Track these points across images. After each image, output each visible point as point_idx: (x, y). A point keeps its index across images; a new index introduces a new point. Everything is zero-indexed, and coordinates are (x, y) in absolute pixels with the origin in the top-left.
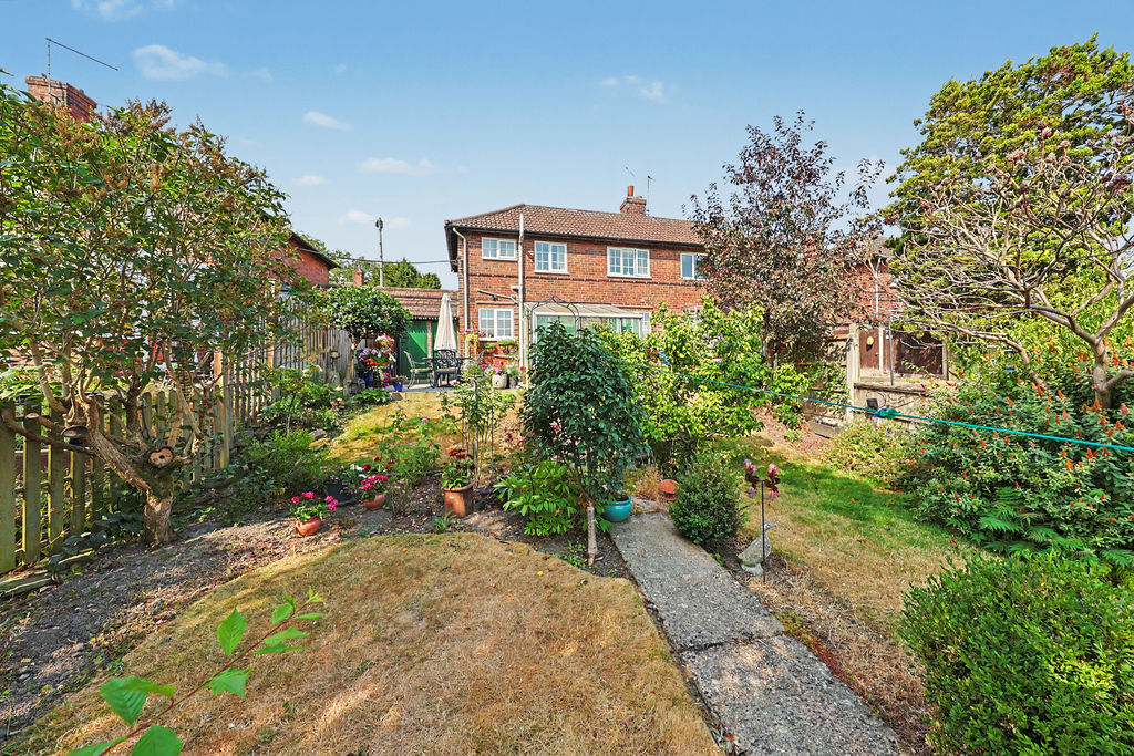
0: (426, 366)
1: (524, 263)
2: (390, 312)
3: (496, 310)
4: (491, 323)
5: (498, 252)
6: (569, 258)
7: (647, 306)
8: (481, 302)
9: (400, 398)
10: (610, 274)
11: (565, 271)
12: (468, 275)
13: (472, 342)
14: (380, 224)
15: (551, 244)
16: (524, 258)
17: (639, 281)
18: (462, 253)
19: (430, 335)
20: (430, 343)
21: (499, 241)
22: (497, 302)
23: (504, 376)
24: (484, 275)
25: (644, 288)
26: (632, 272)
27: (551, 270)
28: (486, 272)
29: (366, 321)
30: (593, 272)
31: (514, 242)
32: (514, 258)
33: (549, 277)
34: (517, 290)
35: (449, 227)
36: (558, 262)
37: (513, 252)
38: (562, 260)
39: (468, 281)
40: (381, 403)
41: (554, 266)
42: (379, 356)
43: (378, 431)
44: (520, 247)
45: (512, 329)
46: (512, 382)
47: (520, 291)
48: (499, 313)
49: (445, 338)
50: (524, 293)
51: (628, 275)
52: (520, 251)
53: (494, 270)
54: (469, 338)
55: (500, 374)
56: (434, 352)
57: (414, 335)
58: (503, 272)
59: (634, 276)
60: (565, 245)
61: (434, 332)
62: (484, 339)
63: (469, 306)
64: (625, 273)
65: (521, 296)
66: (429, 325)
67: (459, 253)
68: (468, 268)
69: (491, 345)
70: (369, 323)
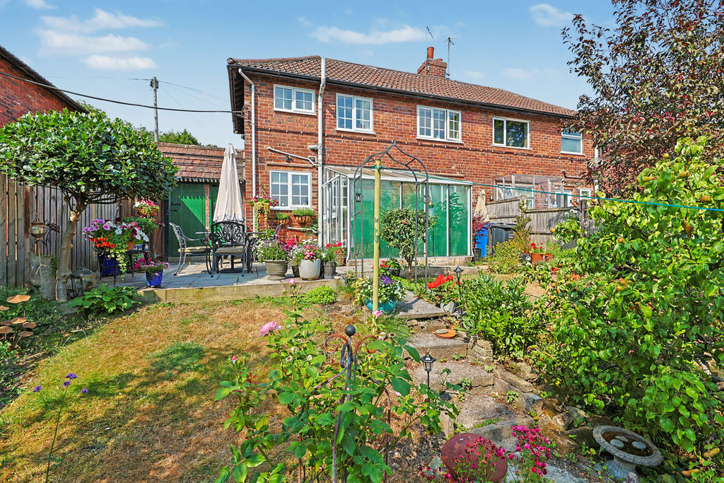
0: (202, 243)
1: (324, 119)
2: (134, 158)
3: (290, 174)
4: (285, 189)
5: (294, 103)
6: (375, 116)
7: (458, 174)
8: (272, 163)
9: (155, 300)
10: (419, 136)
11: (370, 130)
12: (256, 129)
13: (261, 211)
14: (155, 84)
15: (355, 98)
16: (324, 112)
17: (450, 146)
18: (250, 102)
19: (208, 202)
20: (208, 211)
21: (295, 90)
22: (291, 164)
23: (317, 261)
24: (276, 131)
25: (455, 153)
26: (442, 137)
27: (354, 129)
28: (278, 127)
29: (84, 170)
30: (402, 133)
31: (313, 92)
32: (312, 112)
33: (353, 136)
34: (315, 151)
35: (233, 67)
36: (362, 120)
37: (311, 106)
38: (367, 117)
39: (256, 137)
40: (118, 312)
41: (359, 125)
42: (119, 232)
43: (92, 391)
44: (320, 99)
45: (310, 196)
46: (328, 269)
47: (320, 152)
48: (295, 178)
49: (228, 206)
50: (324, 155)
51: (438, 139)
52: (320, 104)
53: (288, 124)
54: (258, 205)
55: (311, 259)
56: (214, 225)
57: (187, 201)
58: (299, 127)
59: (445, 140)
60: (371, 100)
61: (214, 198)
62: (276, 208)
63: (257, 168)
64: (435, 137)
65: (320, 157)
66: (207, 188)
67: (246, 102)
68: (256, 120)
69: (285, 215)
70: (90, 174)
